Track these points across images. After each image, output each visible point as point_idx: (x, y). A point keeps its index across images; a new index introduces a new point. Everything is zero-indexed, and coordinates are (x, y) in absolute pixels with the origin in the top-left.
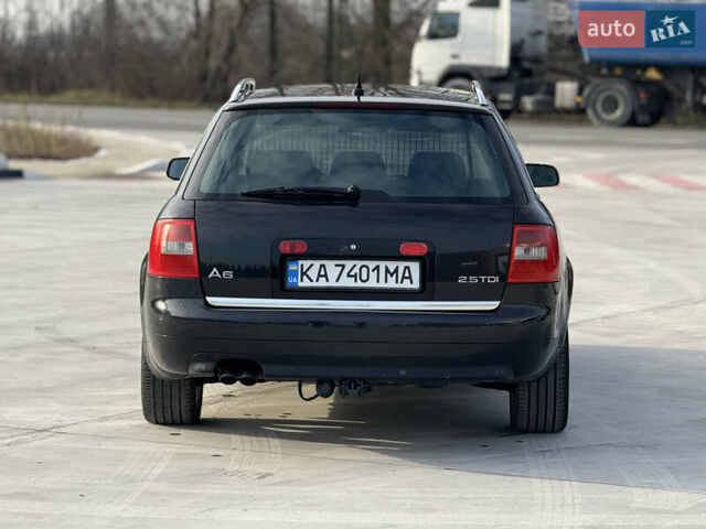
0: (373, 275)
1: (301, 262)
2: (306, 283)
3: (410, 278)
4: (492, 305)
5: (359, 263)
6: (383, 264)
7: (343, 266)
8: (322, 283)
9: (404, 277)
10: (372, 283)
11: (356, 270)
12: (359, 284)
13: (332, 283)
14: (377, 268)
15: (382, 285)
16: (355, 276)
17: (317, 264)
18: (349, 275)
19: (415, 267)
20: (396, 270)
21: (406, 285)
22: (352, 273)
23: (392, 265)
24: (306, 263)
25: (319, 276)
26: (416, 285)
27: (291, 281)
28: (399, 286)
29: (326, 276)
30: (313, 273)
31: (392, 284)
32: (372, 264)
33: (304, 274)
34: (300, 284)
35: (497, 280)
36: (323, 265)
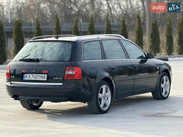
0: (38, 77)
2: (26, 79)
3: (45, 78)
4: (61, 84)
5: (36, 75)
6: (40, 75)
7: (33, 75)
8: (29, 79)
9: (44, 78)
10: (38, 79)
11: (35, 76)
12: (36, 79)
13: (31, 79)
14: (39, 76)
15: (40, 79)
16: (35, 77)
17: (29, 75)
19: (46, 75)
20: (42, 76)
21: (44, 79)
23: (42, 75)
24: (27, 75)
25: (29, 77)
26: (46, 80)
27: (24, 78)
28: (43, 80)
29: (30, 77)
30: (28, 77)
31: (41, 79)
32: (38, 75)
33: (26, 77)
34: (25, 79)
35: (62, 78)
36: (30, 75)
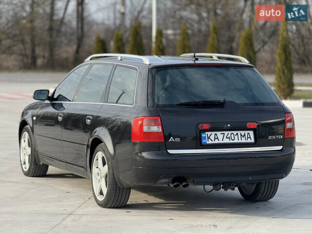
0: (236, 137)
1: (207, 133)
2: (210, 142)
3: (250, 138)
4: (280, 148)
5: (230, 132)
6: (239, 132)
7: (224, 134)
8: (217, 142)
9: (248, 138)
10: (236, 141)
11: (229, 135)
12: (231, 141)
13: (221, 141)
14: (237, 134)
15: (240, 141)
16: (229, 138)
17: (213, 133)
18: (227, 138)
19: (251, 133)
20: (245, 135)
21: (249, 141)
22: (228, 137)
23: (243, 133)
24: (209, 133)
25: (215, 138)
26: (253, 141)
27: (204, 141)
28: (247, 141)
29: (217, 138)
30: (212, 137)
31: (244, 141)
32: (235, 133)
33: (209, 138)
34: (208, 142)
35: (282, 137)
36: (216, 134)
